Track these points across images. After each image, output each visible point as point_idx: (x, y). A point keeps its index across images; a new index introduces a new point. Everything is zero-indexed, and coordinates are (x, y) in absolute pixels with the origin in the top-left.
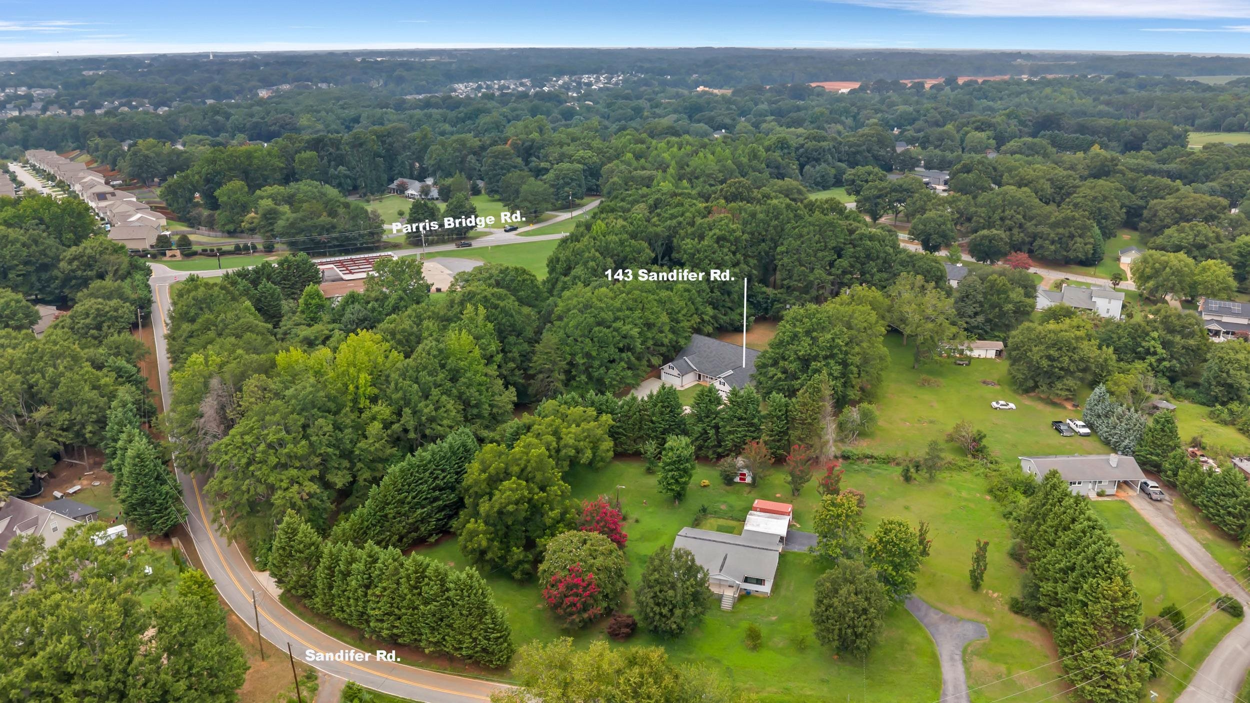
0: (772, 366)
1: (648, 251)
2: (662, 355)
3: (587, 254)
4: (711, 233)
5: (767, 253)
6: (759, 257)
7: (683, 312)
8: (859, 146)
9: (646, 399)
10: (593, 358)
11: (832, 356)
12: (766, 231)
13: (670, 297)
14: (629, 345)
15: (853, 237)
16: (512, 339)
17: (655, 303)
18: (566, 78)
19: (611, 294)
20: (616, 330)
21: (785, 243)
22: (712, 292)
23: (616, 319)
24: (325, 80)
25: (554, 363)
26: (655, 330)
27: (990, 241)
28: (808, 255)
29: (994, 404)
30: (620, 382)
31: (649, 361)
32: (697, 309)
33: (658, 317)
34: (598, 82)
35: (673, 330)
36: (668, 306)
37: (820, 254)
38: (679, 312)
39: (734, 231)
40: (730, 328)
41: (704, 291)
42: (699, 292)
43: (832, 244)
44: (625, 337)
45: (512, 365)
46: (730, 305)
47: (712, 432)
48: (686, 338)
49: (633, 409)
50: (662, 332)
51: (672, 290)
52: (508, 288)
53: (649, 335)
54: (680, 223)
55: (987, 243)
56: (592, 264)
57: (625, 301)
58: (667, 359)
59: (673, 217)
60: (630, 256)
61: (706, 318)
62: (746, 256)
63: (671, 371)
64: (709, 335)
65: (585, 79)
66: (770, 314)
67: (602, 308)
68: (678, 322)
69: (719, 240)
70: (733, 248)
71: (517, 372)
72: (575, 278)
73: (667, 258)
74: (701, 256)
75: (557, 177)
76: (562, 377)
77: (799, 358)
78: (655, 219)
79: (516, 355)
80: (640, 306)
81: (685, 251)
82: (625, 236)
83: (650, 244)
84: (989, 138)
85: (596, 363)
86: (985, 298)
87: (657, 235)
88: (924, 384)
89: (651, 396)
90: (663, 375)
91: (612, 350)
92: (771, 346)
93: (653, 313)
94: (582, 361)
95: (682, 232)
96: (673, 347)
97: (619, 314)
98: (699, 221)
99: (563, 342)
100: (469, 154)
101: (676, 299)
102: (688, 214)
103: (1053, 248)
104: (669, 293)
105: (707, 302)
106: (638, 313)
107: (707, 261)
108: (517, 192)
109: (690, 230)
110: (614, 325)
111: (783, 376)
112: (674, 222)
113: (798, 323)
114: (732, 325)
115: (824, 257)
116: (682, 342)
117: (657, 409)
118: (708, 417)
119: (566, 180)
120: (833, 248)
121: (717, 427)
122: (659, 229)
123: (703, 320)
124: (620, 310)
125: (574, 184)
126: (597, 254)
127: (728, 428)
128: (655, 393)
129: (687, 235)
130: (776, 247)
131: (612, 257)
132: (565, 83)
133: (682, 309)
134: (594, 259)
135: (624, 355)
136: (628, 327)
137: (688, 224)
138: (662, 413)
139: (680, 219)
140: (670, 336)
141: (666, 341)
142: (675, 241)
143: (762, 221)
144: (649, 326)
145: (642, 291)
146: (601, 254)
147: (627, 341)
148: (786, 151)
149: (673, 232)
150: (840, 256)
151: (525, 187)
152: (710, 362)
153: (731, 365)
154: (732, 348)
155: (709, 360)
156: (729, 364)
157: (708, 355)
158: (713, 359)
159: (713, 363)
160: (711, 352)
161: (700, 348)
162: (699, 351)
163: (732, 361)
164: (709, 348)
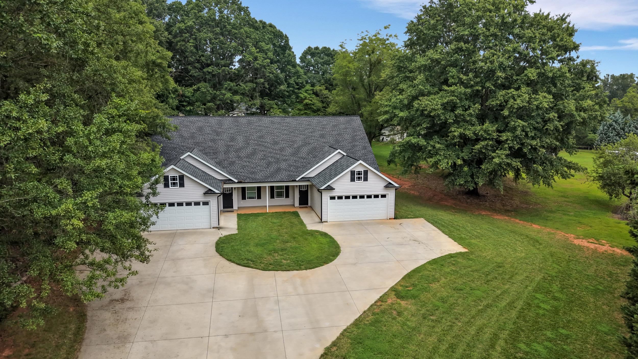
152: (248, 156)
153: (305, 150)
154: (272, 123)
155: (243, 154)
156: (298, 149)
157: (228, 146)
158: (249, 150)
159: (260, 155)
160: (233, 139)
161: (193, 137)
162: (197, 144)
163: (300, 143)
164: (218, 133)
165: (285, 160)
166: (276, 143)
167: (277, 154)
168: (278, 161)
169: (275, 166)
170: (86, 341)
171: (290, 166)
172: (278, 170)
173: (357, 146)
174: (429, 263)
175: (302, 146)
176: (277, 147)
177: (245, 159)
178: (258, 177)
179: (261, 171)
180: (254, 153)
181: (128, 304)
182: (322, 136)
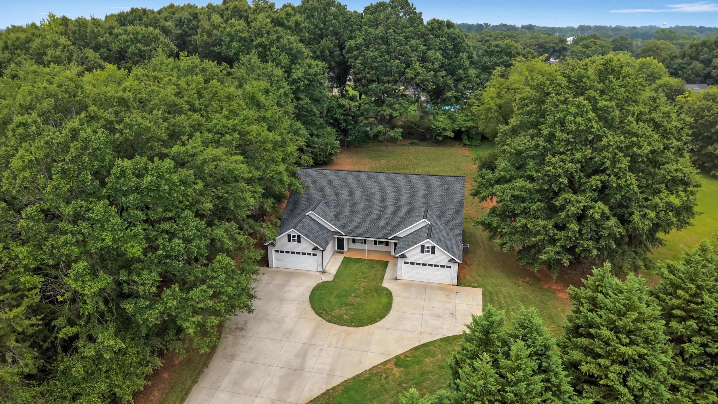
21: (356, 33)
37: (413, 42)
63: (294, 246)
90: (273, 257)
115: (416, 46)
152: (358, 212)
153: (405, 209)
154: (387, 179)
155: (355, 209)
156: (399, 209)
157: (346, 200)
158: (360, 206)
159: (367, 212)
160: (351, 194)
161: (323, 190)
162: (324, 196)
163: (403, 202)
164: (342, 187)
165: (385, 218)
166: (383, 200)
167: (381, 211)
168: (379, 219)
169: (376, 223)
170: (216, 354)
171: (388, 224)
172: (378, 227)
173: (451, 209)
174: (442, 340)
175: (405, 205)
176: (383, 205)
177: (355, 214)
178: (360, 232)
179: (364, 226)
180: (363, 209)
181: (243, 333)
182: (424, 196)
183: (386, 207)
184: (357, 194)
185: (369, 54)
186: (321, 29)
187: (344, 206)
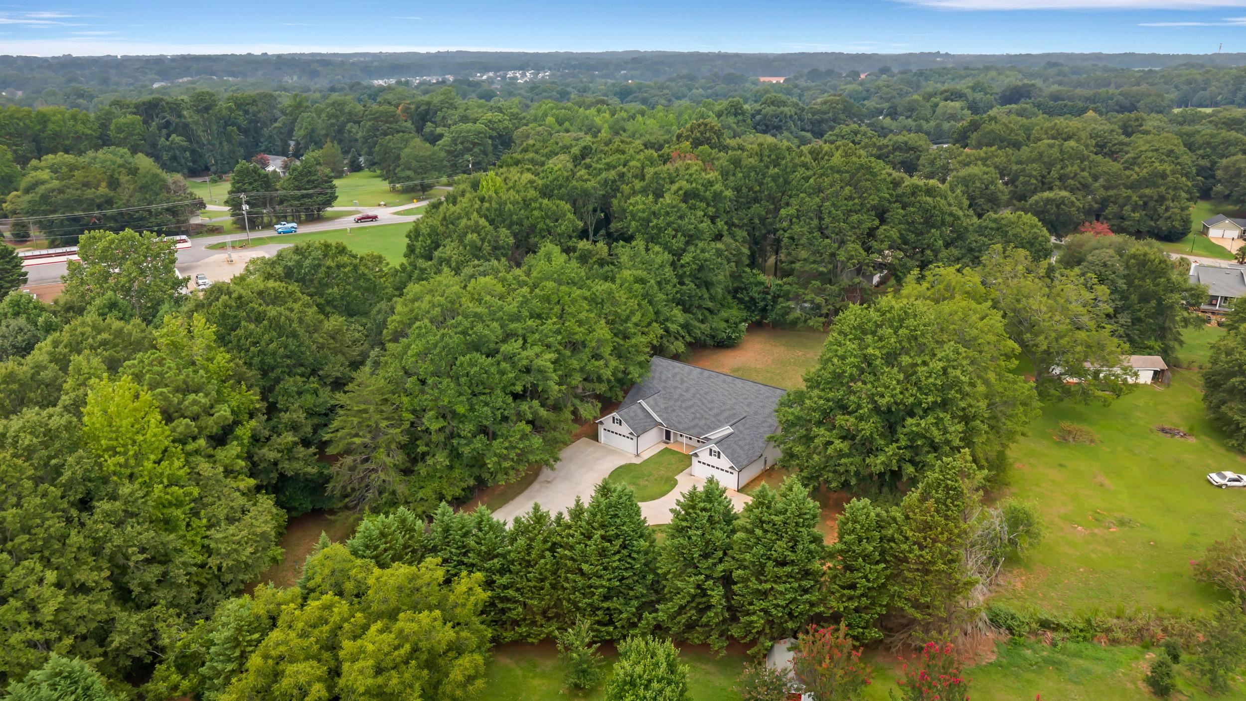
0: (819, 423)
1: (570, 216)
2: (598, 397)
3: (464, 222)
4: (674, 187)
5: (763, 220)
6: (751, 229)
7: (635, 319)
8: (825, 113)
9: (567, 518)
10: (461, 418)
11: (944, 405)
12: (761, 184)
13: (610, 293)
14: (535, 386)
15: (900, 191)
16: (290, 383)
17: (585, 304)
18: (491, 74)
19: (500, 289)
20: (510, 358)
21: (793, 201)
22: (682, 283)
23: (508, 336)
24: (232, 74)
25: (376, 432)
26: (585, 354)
27: (1058, 206)
28: (835, 219)
29: (1215, 477)
30: (519, 461)
31: (575, 412)
32: (657, 313)
33: (590, 331)
34: (523, 78)
35: (618, 352)
36: (608, 308)
37: (854, 218)
38: (628, 319)
39: (711, 183)
40: (709, 341)
41: (668, 282)
42: (659, 283)
43: (873, 200)
44: (528, 370)
45: (289, 438)
46: (710, 304)
47: (716, 595)
48: (641, 364)
49: (537, 545)
50: (597, 357)
51: (613, 280)
52: (302, 281)
53: (575, 363)
54: (622, 175)
55: (1054, 209)
56: (472, 237)
57: (526, 301)
58: (608, 405)
59: (609, 167)
60: (541, 225)
61: (673, 327)
62: (730, 225)
63: (615, 427)
64: (676, 357)
65: (510, 74)
66: (772, 316)
67: (477, 316)
68: (626, 337)
69: (688, 196)
70: (711, 211)
71: (301, 451)
72: (441, 261)
73: (603, 232)
74: (661, 222)
75: (454, 141)
76: (399, 458)
77: (877, 409)
78: (583, 172)
79: (299, 416)
80: (557, 309)
81: (633, 216)
82: (532, 193)
83: (574, 205)
84: (962, 109)
85: (467, 428)
86: (1130, 284)
87: (586, 194)
88: (1065, 438)
89: (577, 513)
90: (602, 434)
91: (500, 399)
92: (813, 383)
93: (580, 323)
94: (434, 427)
95: (626, 189)
96: (620, 381)
97: (512, 326)
98: (650, 171)
99: (397, 386)
100: (349, 121)
101: (621, 296)
102: (633, 163)
103: (1137, 215)
104: (607, 285)
105: (673, 300)
106: (551, 324)
107: (670, 231)
108: (398, 157)
109: (638, 185)
110: (504, 348)
111: (844, 446)
112: (612, 174)
113: (869, 339)
114: (713, 337)
115: (860, 222)
116: (635, 372)
117: (592, 546)
118: (706, 556)
119: (468, 145)
120: (874, 208)
121: (727, 580)
122: (589, 185)
123: (667, 330)
124: (516, 318)
125: (476, 150)
126: (483, 222)
127: (754, 584)
128: (586, 502)
129: (634, 193)
130: (777, 210)
131: (509, 227)
132: (489, 78)
133: (633, 313)
134: (476, 229)
135: (524, 407)
136: (530, 353)
137: (636, 177)
138: (602, 553)
139: (621, 169)
140: (614, 363)
141: (607, 373)
142: (615, 202)
143: (753, 168)
144: (575, 346)
145: (560, 283)
146: (491, 222)
147: (529, 378)
148: (740, 117)
149: (612, 188)
150: (883, 221)
151: (407, 150)
152: (686, 408)
153: (727, 414)
154: (724, 381)
155: (684, 405)
156: (722, 412)
157: (681, 395)
158: (691, 403)
159: (693, 410)
160: (687, 390)
161: (666, 381)
162: (665, 388)
163: (728, 407)
164: (682, 381)
165: (706, 419)
167: (705, 411)
168: (701, 418)
171: (706, 424)
172: (697, 425)
173: (766, 421)
175: (729, 409)
178: (680, 427)
179: (685, 423)
182: (749, 405)
183: (711, 409)
184: (693, 390)
185: (796, 228)
186: (755, 192)
187: (676, 400)
